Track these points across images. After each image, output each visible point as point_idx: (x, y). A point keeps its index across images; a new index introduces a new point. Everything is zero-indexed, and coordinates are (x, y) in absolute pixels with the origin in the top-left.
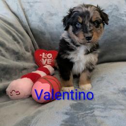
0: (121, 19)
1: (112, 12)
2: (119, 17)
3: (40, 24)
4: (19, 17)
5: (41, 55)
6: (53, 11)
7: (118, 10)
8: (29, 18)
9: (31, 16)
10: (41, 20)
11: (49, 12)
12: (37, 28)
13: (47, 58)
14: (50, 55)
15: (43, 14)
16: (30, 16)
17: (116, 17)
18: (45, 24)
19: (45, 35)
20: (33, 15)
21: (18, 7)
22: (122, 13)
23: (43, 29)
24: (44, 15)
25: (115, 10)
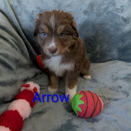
0: (117, 15)
1: (108, 7)
2: (115, 13)
3: (32, 24)
4: (9, 16)
7: (114, 5)
8: (19, 17)
9: (20, 15)
10: (32, 19)
12: (29, 29)
15: (33, 11)
17: (112, 13)
20: (23, 13)
21: (5, 4)
22: (118, 8)
24: (34, 13)
25: (111, 5)
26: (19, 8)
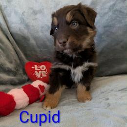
3: (22, 27)
5: (33, 68)
6: (37, 7)
8: (8, 19)
10: (23, 21)
11: (32, 8)
12: (19, 33)
13: (41, 70)
14: (43, 67)
15: (24, 12)
16: (9, 16)
18: (27, 26)
19: (29, 40)
20: (13, 14)
23: (26, 32)
24: (25, 14)
26: (8, 9)
